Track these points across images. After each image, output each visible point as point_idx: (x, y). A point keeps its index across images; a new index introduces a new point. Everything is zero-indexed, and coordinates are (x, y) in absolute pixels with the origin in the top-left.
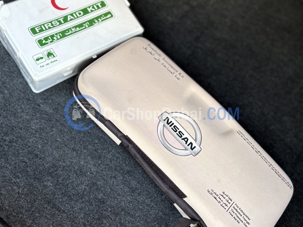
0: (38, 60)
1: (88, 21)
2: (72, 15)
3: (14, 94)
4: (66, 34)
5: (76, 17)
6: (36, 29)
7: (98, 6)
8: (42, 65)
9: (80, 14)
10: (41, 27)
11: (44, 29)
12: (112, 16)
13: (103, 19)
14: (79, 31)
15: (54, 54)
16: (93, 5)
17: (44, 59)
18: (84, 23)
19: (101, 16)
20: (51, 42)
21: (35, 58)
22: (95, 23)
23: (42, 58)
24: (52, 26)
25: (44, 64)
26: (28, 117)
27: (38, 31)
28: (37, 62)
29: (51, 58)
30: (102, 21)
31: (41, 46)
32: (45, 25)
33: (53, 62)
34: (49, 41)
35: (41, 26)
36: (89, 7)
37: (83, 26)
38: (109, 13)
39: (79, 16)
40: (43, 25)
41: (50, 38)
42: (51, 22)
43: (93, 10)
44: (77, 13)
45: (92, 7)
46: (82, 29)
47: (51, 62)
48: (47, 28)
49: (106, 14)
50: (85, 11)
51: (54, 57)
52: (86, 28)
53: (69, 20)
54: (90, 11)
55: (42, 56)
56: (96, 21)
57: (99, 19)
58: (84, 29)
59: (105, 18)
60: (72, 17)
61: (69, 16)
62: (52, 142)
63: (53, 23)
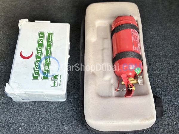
0: (54, 85)
1: (47, 47)
2: (38, 53)
3: (28, 122)
4: (48, 62)
5: (41, 51)
6: (35, 75)
7: (41, 37)
8: (59, 84)
9: (40, 48)
10: (36, 72)
11: (38, 71)
12: (52, 34)
13: (51, 39)
14: (50, 55)
15: (56, 75)
16: (39, 39)
17: (56, 81)
18: (47, 49)
19: (48, 39)
20: (48, 72)
21: (52, 85)
22: (51, 44)
23: (55, 82)
24: (39, 67)
25: (59, 83)
26: (45, 128)
27: (37, 75)
28: (55, 86)
29: (57, 78)
30: (51, 40)
31: (47, 78)
32: (36, 69)
33: (61, 78)
34: (47, 73)
35: (34, 72)
36: (39, 41)
37: (49, 51)
38: (49, 34)
39: (41, 50)
40: (35, 70)
41: (45, 71)
42: (36, 66)
43: (42, 40)
44: (39, 50)
45: (40, 40)
46: (50, 53)
47: (60, 79)
48: (38, 69)
49: (49, 36)
50: (40, 45)
51: (58, 75)
52: (50, 50)
53: (40, 56)
54: (42, 43)
55: (54, 82)
56: (50, 43)
57: (50, 41)
58: (50, 51)
59: (51, 38)
60: (40, 54)
61: (38, 55)
62: (69, 130)
63: (37, 65)
